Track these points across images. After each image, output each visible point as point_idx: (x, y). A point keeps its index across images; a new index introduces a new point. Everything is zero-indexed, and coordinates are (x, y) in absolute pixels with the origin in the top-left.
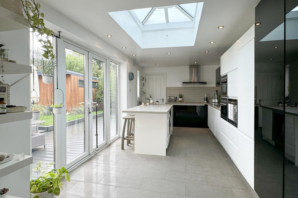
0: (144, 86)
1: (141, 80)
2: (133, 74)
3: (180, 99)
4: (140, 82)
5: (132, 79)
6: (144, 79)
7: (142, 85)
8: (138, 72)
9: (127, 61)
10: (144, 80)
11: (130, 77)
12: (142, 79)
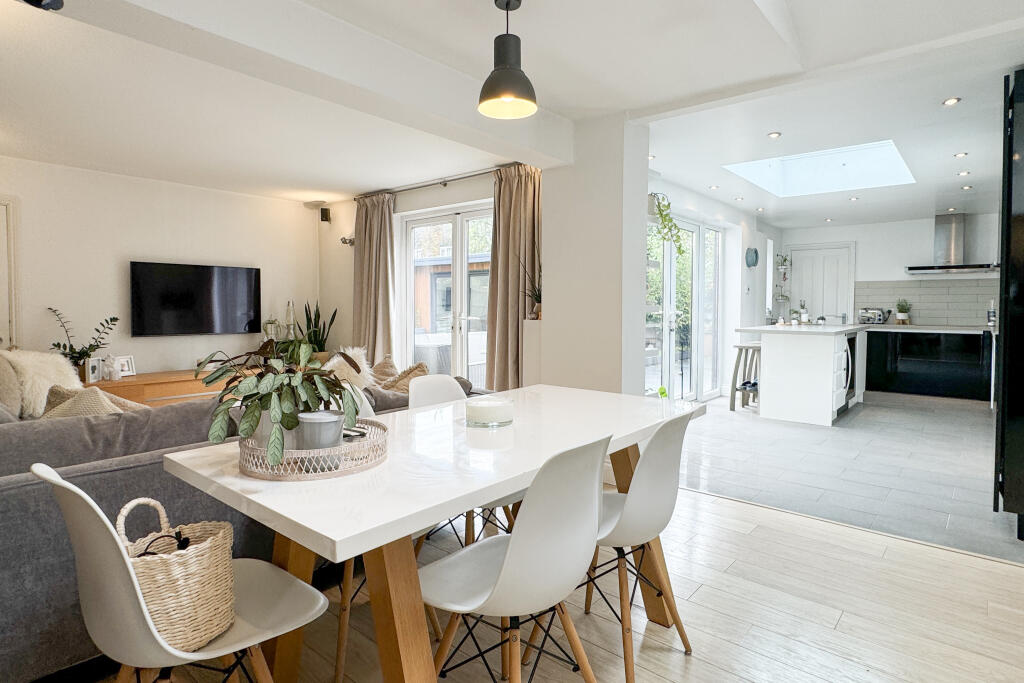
0: (785, 279)
1: (777, 265)
2: (756, 252)
3: (901, 316)
4: (776, 269)
5: (755, 263)
6: (785, 260)
7: (782, 278)
8: (770, 243)
9: (743, 223)
10: (787, 263)
11: (750, 259)
12: (782, 261)
